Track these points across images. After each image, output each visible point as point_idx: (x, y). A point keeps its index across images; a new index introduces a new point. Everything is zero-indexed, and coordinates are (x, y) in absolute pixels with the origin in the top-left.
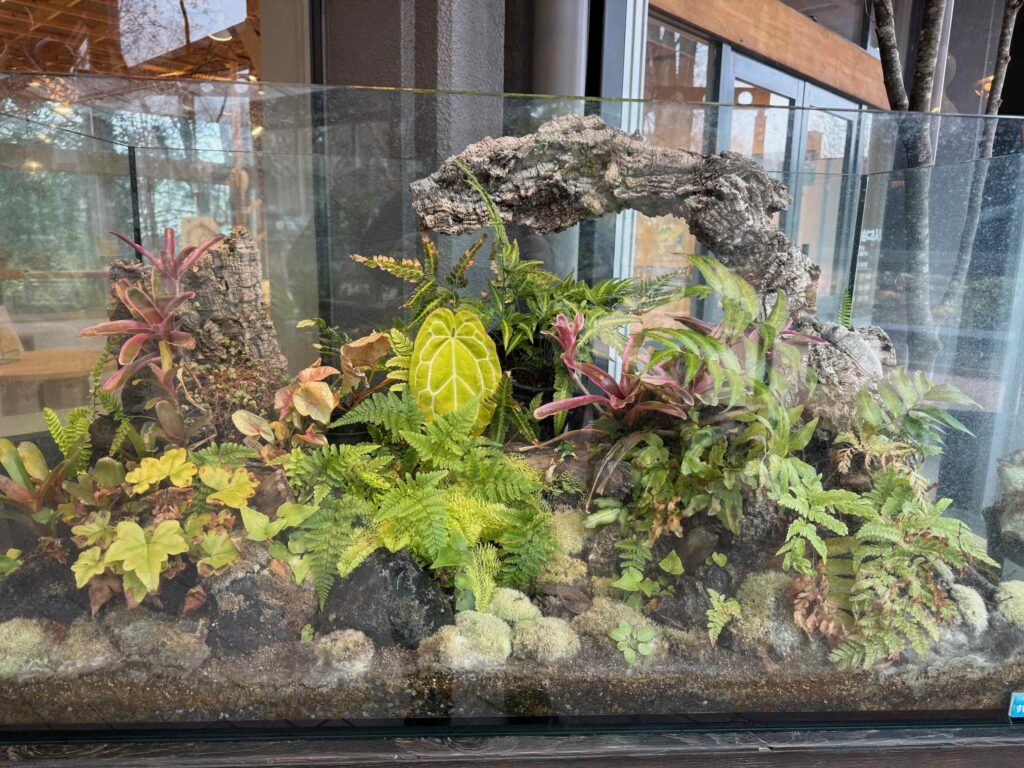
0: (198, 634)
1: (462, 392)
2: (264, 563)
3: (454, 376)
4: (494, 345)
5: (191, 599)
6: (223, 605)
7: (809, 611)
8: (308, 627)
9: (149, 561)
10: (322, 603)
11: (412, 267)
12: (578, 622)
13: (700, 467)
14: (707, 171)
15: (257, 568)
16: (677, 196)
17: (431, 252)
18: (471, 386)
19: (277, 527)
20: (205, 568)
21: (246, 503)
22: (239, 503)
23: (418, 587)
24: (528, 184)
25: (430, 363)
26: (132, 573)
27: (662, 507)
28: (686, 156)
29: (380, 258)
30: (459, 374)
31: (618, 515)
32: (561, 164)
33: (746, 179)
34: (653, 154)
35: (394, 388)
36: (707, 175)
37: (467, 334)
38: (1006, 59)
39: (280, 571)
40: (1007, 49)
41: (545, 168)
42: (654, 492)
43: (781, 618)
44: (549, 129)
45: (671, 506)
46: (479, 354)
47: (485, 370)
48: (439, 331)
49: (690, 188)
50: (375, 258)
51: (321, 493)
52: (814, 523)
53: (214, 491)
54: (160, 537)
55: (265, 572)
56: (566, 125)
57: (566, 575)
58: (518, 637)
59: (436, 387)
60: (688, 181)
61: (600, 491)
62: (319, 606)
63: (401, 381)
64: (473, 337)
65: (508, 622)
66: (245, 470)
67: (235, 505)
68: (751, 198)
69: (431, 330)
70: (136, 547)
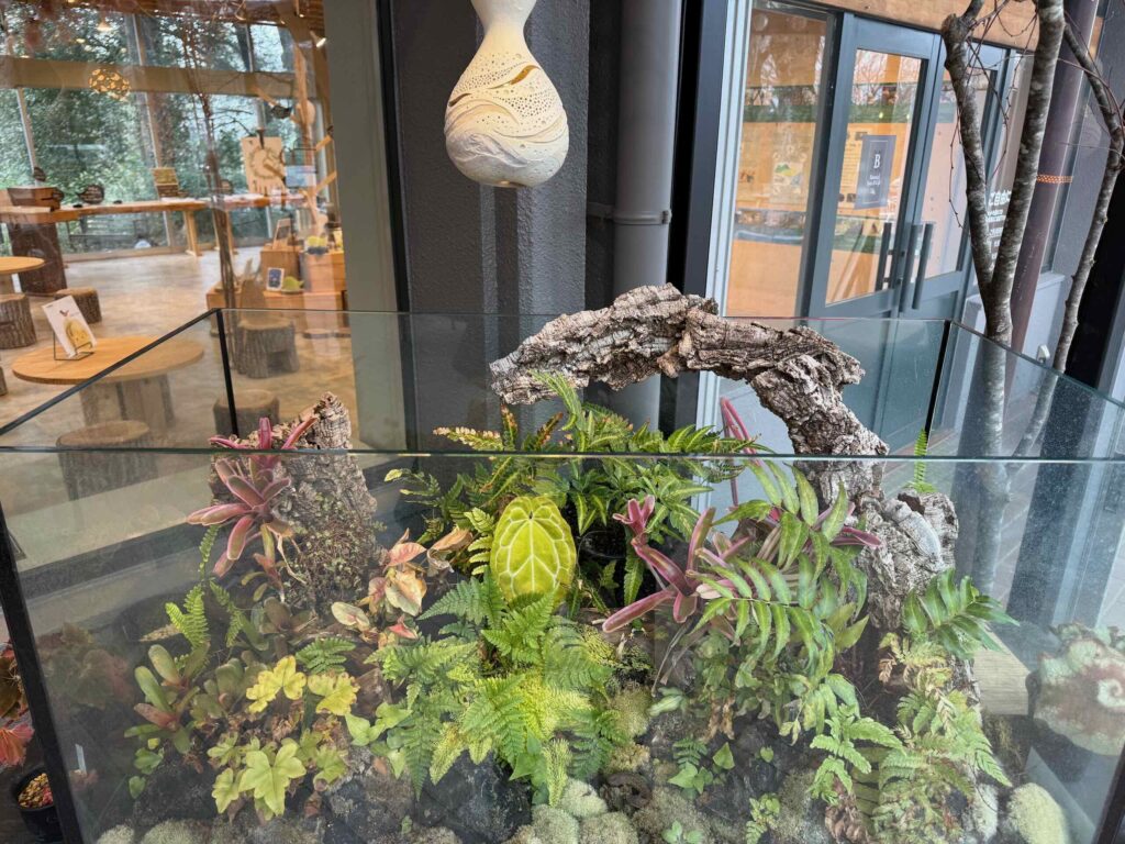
0: (317, 833)
1: (540, 571)
2: (368, 761)
3: (532, 556)
4: (569, 528)
5: (309, 808)
6: (337, 810)
7: (839, 817)
8: (407, 818)
9: (275, 786)
10: (418, 794)
11: (491, 440)
12: (637, 819)
13: (753, 682)
14: (779, 347)
15: (362, 768)
16: (749, 370)
17: (510, 424)
18: (548, 565)
19: (377, 731)
20: (320, 783)
21: (349, 709)
22: (343, 709)
23: (500, 794)
24: (604, 352)
25: (509, 547)
26: (262, 799)
27: (719, 708)
28: (759, 330)
29: (463, 430)
30: (536, 555)
31: (680, 703)
32: (637, 335)
33: (818, 358)
34: (726, 329)
35: (476, 571)
36: (779, 351)
37: (544, 517)
38: (1102, 220)
39: (382, 769)
40: (1105, 210)
41: (620, 337)
42: (712, 689)
43: (815, 818)
44: (625, 304)
45: (726, 708)
46: (555, 535)
47: (561, 551)
48: (518, 517)
49: (761, 362)
50: (457, 430)
51: (413, 692)
52: (843, 758)
53: (322, 697)
54: (282, 761)
55: (369, 772)
56: (641, 299)
57: (631, 761)
58: (585, 837)
59: (515, 569)
60: (760, 356)
61: (664, 681)
62: (415, 795)
63: (483, 563)
64: (550, 520)
65: (576, 818)
66: (347, 675)
67: (340, 713)
68: (820, 379)
69: (509, 518)
70: (262, 774)
